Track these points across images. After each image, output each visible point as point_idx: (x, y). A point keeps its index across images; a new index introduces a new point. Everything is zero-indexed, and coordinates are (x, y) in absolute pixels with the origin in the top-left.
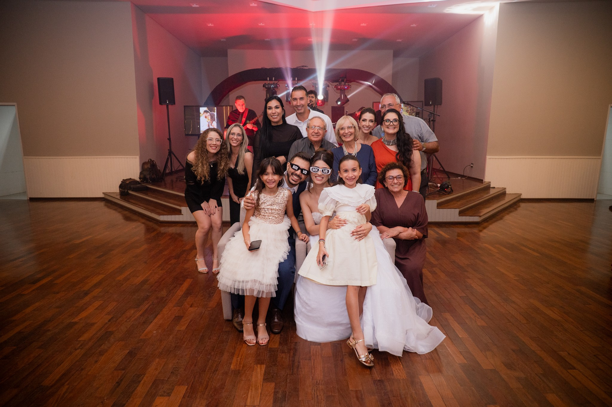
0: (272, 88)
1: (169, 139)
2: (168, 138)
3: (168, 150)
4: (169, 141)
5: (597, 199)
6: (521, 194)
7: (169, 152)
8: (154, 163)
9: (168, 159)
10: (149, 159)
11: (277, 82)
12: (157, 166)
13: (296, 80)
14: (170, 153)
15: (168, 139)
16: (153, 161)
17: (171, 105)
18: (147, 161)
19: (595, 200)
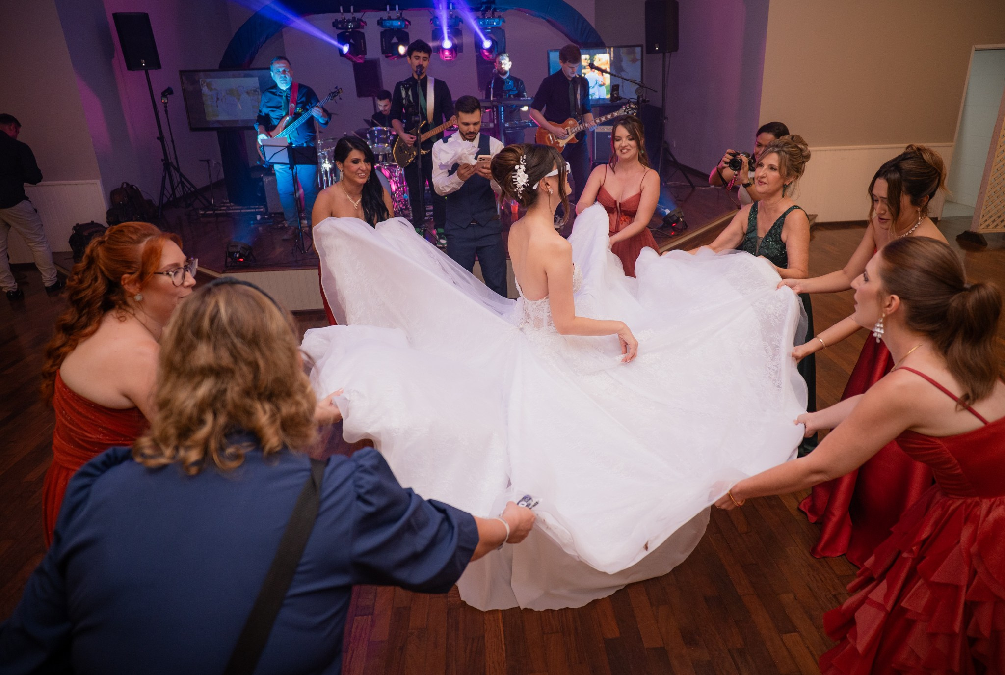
0: (351, 28)
1: (161, 139)
2: (159, 136)
3: (162, 160)
4: (161, 141)
5: (943, 216)
6: (816, 215)
7: (164, 164)
8: (134, 189)
9: (164, 178)
10: (123, 184)
11: (358, 15)
12: (144, 195)
13: (397, 9)
14: (167, 165)
15: (158, 138)
16: (133, 185)
17: (156, 69)
18: (119, 186)
19: (939, 219)
